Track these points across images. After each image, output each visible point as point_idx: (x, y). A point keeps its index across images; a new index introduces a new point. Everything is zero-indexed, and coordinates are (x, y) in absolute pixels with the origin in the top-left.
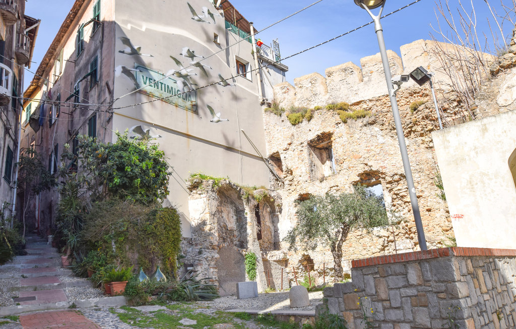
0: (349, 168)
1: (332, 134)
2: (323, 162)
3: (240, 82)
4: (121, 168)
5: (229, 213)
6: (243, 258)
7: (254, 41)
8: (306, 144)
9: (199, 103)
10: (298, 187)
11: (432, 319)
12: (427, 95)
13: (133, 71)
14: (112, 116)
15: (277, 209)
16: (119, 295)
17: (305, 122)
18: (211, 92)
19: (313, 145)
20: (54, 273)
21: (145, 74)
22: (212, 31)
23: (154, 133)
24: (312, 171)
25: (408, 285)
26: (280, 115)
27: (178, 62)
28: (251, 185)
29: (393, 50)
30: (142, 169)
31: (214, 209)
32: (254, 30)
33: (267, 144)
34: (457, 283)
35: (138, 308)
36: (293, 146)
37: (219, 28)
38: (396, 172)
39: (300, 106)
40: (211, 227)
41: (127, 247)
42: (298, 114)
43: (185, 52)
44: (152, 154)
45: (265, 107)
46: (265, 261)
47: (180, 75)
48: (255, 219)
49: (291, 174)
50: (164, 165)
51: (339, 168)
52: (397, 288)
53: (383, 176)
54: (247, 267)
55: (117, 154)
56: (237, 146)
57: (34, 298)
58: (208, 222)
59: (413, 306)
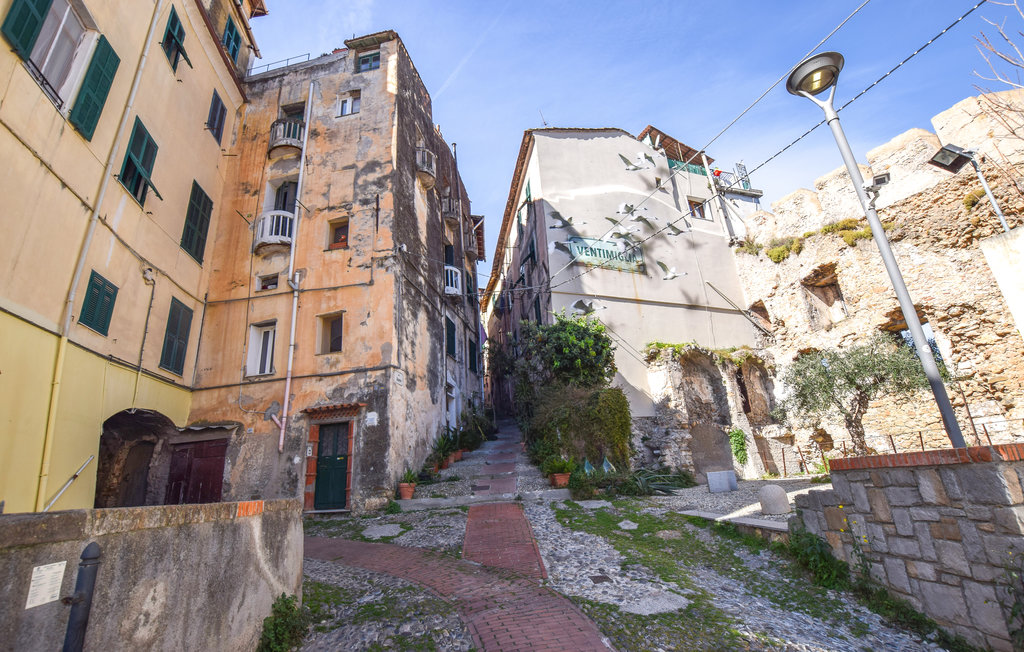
0: (870, 307)
1: (836, 264)
2: (829, 304)
3: (698, 225)
4: (559, 350)
5: (701, 383)
6: (727, 437)
7: (709, 172)
8: (798, 284)
9: (646, 261)
10: (795, 342)
11: (972, 562)
12: (996, 177)
13: (567, 244)
14: (550, 296)
15: (769, 372)
16: (563, 488)
17: (793, 256)
18: (660, 246)
19: (809, 284)
20: (513, 460)
21: (580, 244)
22: (652, 177)
23: (598, 305)
24: (813, 317)
25: (922, 504)
26: (757, 254)
27: (615, 222)
28: (728, 347)
29: (919, 128)
30: (581, 349)
31: (678, 383)
32: (708, 158)
33: (744, 292)
34: (1014, 509)
35: (581, 503)
36: (780, 290)
37: (662, 171)
38: (953, 303)
39: (784, 237)
40: (678, 403)
41: (572, 434)
42: (782, 248)
43: (622, 209)
44: (593, 329)
45: (735, 248)
46: (759, 440)
47: (620, 236)
48: (737, 388)
49: (784, 325)
50: (607, 341)
51: (853, 310)
52: (904, 507)
53: (930, 311)
54: (733, 447)
55: (556, 335)
56: (702, 302)
57: (487, 488)
58: (672, 398)
59: (933, 536)
